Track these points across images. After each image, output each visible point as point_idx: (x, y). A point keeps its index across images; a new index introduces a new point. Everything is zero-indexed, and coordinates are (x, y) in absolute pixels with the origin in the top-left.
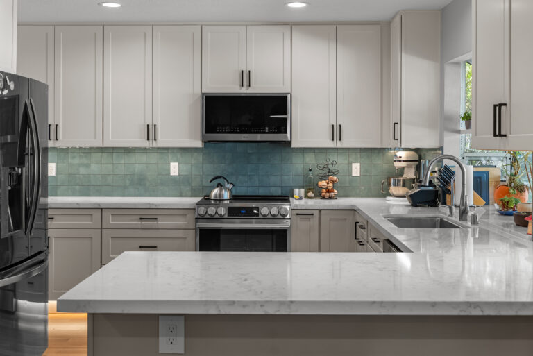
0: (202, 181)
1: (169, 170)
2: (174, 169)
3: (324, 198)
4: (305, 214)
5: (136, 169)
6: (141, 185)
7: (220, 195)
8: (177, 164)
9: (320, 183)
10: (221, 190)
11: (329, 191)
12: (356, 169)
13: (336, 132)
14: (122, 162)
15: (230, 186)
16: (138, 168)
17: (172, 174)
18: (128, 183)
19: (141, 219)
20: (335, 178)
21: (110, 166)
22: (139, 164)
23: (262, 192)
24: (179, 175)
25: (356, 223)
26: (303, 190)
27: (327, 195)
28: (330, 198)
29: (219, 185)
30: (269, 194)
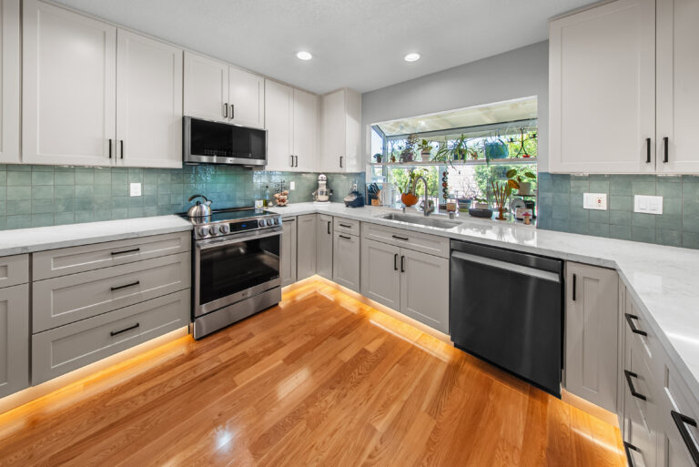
0: (170, 200)
1: (128, 191)
2: (136, 189)
3: (280, 206)
4: (289, 220)
5: (77, 191)
6: (84, 209)
7: (201, 213)
8: (139, 185)
9: (277, 195)
10: (201, 207)
11: (283, 201)
12: (293, 186)
13: (294, 160)
14: (52, 183)
15: (209, 203)
16: (79, 190)
17: (132, 194)
18: (61, 208)
19: (113, 254)
20: (286, 191)
21: (28, 190)
22: (81, 186)
23: (229, 205)
24: (143, 195)
25: (329, 222)
26: (262, 202)
27: (282, 204)
28: (284, 206)
29: (198, 204)
30: (234, 206)
